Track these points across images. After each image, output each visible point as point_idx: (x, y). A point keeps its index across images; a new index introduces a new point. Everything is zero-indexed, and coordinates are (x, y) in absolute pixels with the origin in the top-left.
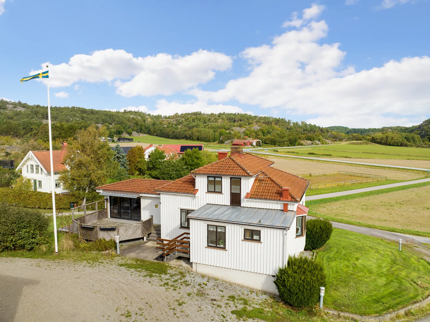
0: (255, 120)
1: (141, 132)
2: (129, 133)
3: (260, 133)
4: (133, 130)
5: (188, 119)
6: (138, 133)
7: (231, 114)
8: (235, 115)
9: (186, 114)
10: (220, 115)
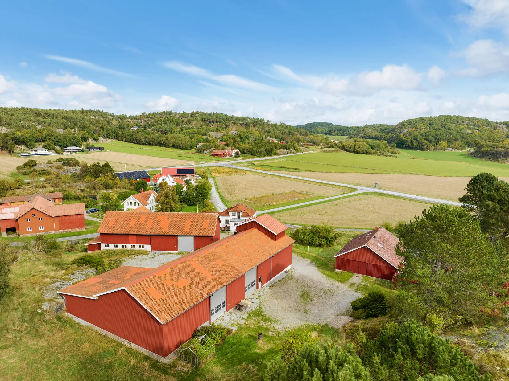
0: (232, 121)
1: (107, 137)
2: (96, 140)
3: (238, 139)
4: (99, 135)
5: (159, 121)
6: (104, 138)
7: (205, 114)
8: (210, 114)
9: (155, 113)
10: (193, 115)
